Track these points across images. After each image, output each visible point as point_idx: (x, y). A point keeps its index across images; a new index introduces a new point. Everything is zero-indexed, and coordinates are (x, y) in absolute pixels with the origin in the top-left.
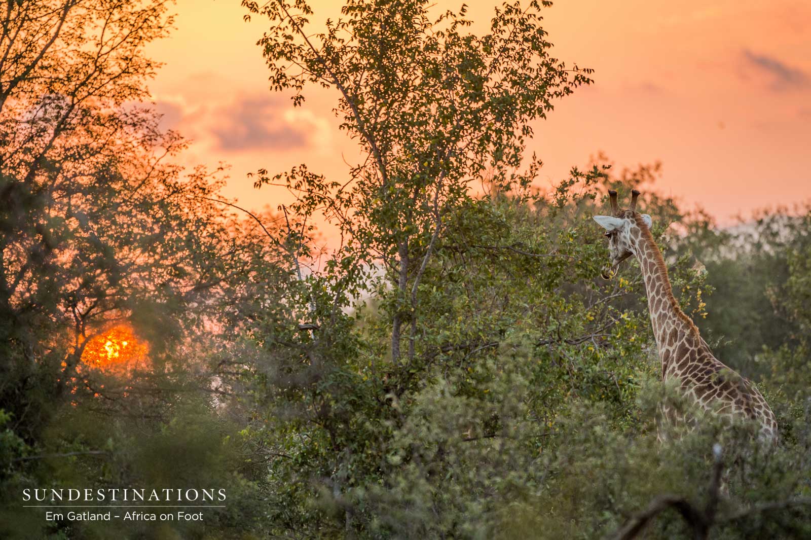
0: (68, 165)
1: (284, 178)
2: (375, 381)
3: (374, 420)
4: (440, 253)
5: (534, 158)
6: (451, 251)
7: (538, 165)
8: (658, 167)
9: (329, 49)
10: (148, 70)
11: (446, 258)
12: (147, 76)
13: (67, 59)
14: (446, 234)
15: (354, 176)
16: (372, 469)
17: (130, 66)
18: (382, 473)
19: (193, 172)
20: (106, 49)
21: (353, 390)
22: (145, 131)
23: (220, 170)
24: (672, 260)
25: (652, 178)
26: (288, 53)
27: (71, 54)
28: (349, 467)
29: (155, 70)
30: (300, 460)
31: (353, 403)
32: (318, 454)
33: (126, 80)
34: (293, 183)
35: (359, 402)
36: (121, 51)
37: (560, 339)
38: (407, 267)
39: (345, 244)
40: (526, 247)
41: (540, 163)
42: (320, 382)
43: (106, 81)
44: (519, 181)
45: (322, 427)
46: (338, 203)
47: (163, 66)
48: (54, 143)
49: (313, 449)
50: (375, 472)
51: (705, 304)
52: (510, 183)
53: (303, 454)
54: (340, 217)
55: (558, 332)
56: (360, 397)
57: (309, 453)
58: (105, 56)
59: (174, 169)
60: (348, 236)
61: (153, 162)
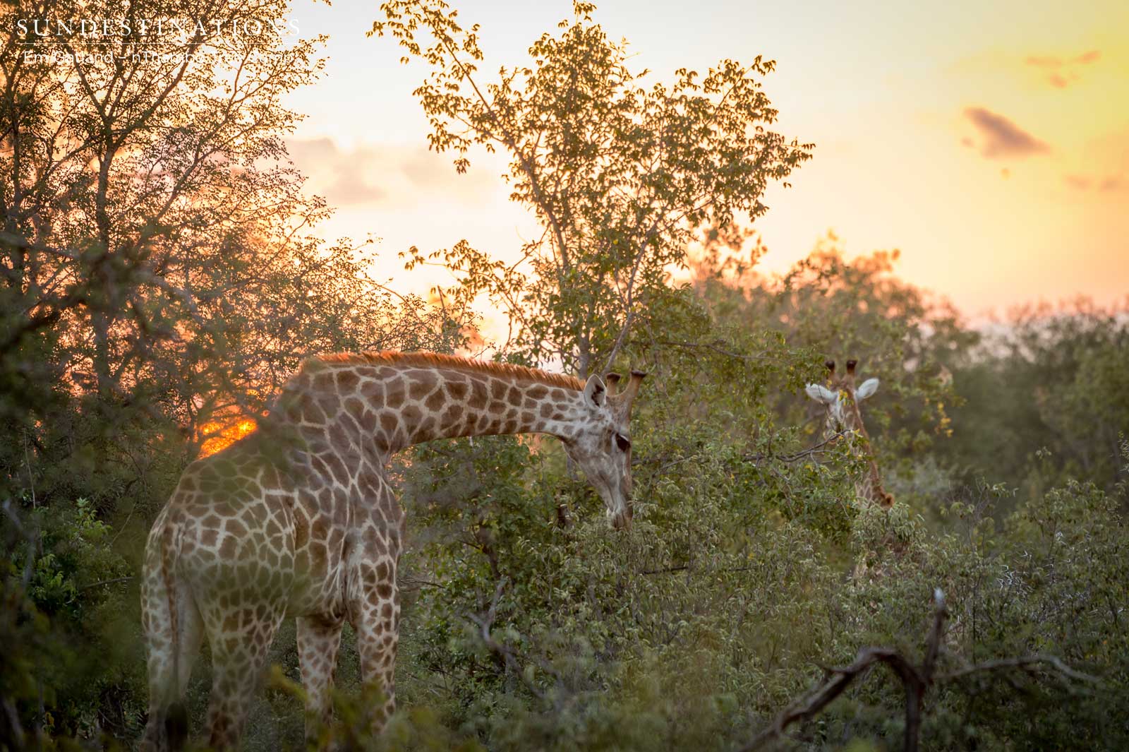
0: (187, 232)
1: (442, 256)
2: (545, 499)
3: (543, 546)
4: (627, 349)
5: (759, 241)
6: (641, 346)
7: (761, 251)
8: (896, 254)
9: (502, 102)
10: (288, 123)
11: (635, 355)
12: (285, 130)
13: (191, 105)
14: (637, 327)
15: (527, 254)
16: (540, 603)
17: (266, 117)
18: (550, 609)
19: (337, 245)
20: (240, 96)
21: (519, 508)
22: (284, 196)
23: (370, 243)
24: (911, 366)
25: (889, 268)
26: (451, 105)
27: (196, 100)
28: (513, 598)
29: (295, 123)
30: (454, 591)
31: (519, 524)
32: (475, 583)
33: (261, 134)
34: (453, 261)
35: (527, 522)
36: (257, 98)
37: (771, 454)
38: (587, 365)
39: (515, 335)
40: (729, 345)
41: (765, 249)
42: (480, 497)
43: (236, 134)
44: (735, 266)
45: (481, 551)
46: (507, 285)
47: (305, 119)
48: (172, 205)
49: (469, 578)
50: (541, 606)
51: (948, 420)
52: (723, 268)
53: (457, 582)
54: (509, 302)
55: (769, 446)
56: (529, 517)
57: (464, 582)
58: (238, 104)
59: (313, 241)
60: (518, 326)
61: (288, 232)
